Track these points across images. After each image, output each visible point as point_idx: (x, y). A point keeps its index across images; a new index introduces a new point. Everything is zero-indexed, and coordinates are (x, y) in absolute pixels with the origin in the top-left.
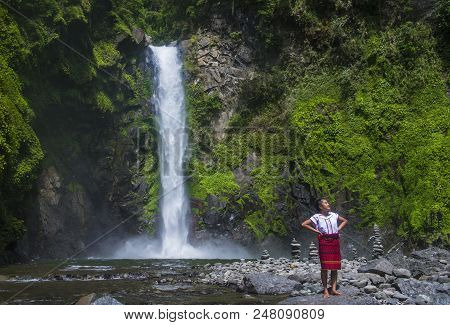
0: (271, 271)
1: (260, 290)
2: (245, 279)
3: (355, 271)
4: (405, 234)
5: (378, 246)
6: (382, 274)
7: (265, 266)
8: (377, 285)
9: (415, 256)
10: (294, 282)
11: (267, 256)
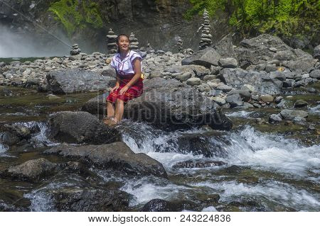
1: (67, 88)
2: (49, 77)
3: (179, 63)
4: (238, 23)
5: (206, 35)
6: (208, 65)
7: (74, 62)
8: (201, 76)
9: (245, 45)
10: (108, 78)
11: (77, 50)
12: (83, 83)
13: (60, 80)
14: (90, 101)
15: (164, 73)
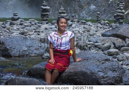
0: (22, 34)
1: (14, 53)
6: (124, 38)
7: (15, 27)
8: (119, 48)
11: (17, 17)
12: (26, 49)
13: (9, 45)
14: (35, 66)
15: (89, 43)
